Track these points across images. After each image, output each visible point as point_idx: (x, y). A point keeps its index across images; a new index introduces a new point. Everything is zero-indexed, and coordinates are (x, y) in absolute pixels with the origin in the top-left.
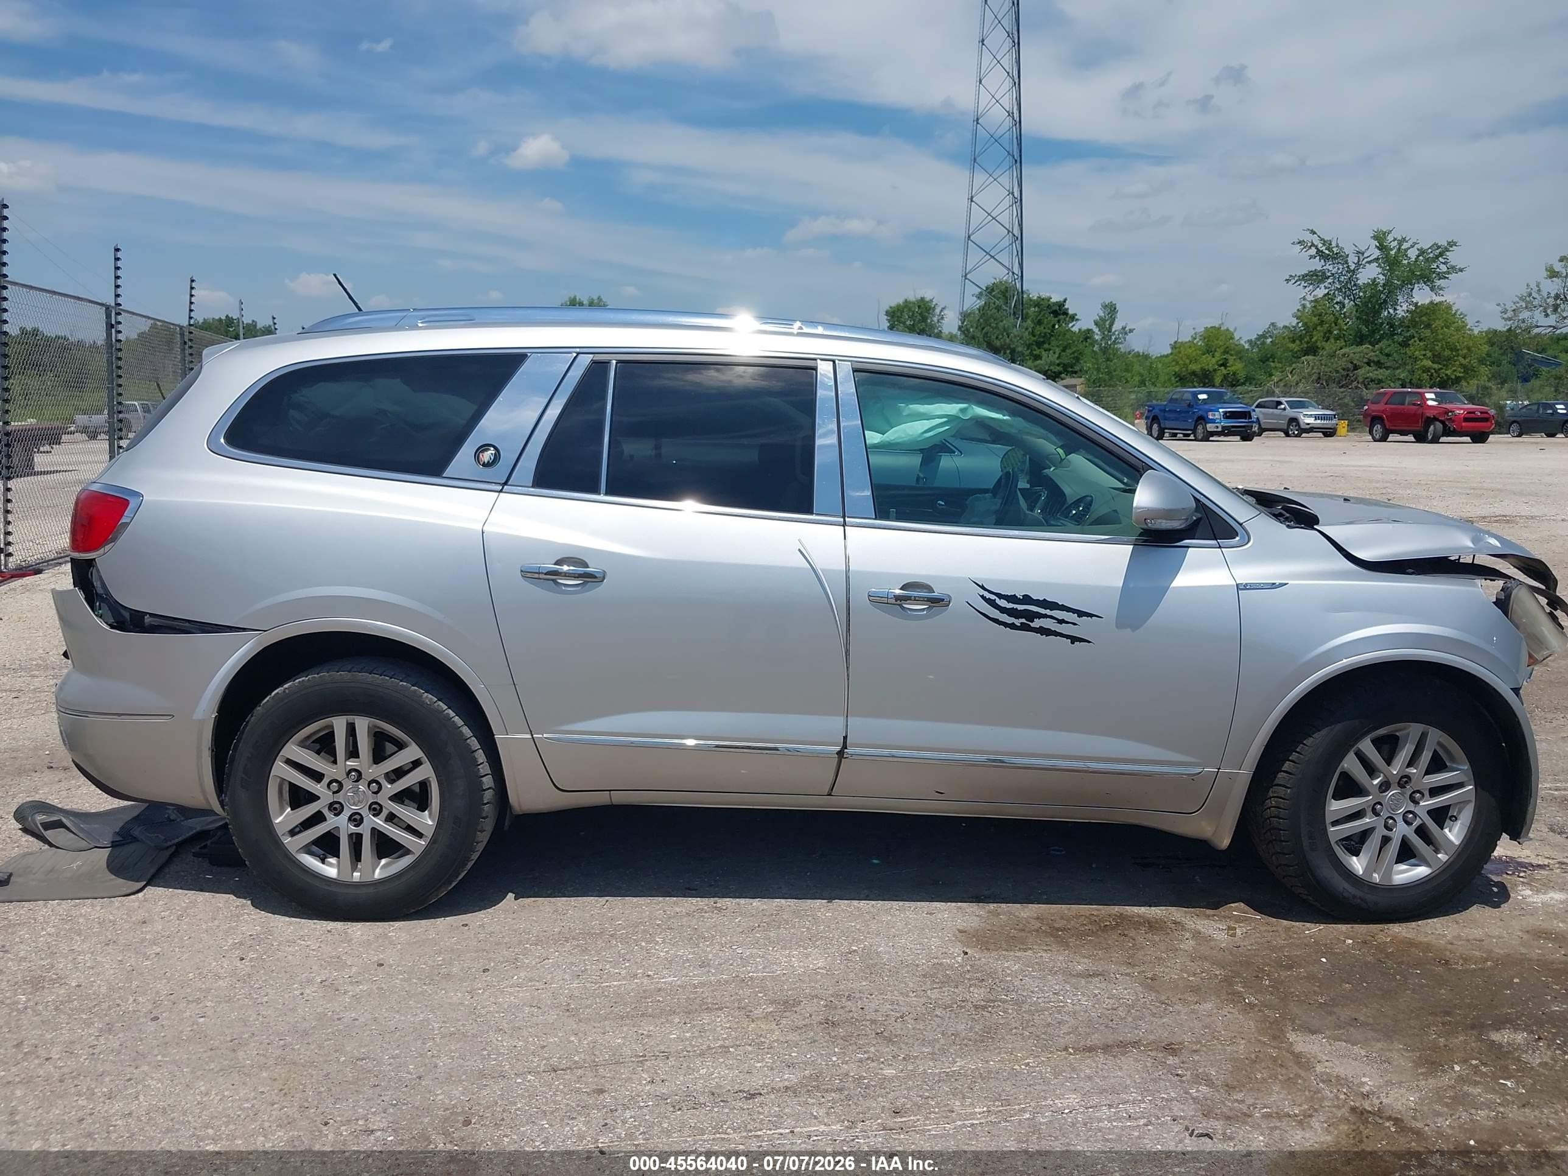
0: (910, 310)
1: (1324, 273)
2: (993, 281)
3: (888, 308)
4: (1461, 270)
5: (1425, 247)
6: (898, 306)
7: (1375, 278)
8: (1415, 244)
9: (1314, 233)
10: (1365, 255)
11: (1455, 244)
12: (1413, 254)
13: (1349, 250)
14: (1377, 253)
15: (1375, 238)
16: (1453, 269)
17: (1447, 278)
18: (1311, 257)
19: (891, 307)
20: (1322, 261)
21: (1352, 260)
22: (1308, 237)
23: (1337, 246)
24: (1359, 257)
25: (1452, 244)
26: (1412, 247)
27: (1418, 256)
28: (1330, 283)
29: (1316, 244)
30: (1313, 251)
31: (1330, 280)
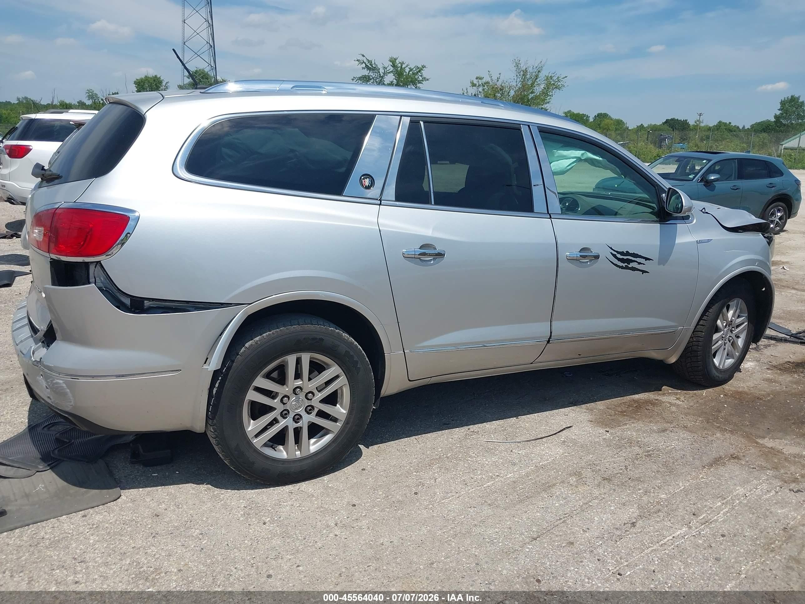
0: (149, 82)
1: (369, 77)
2: (196, 69)
3: (136, 80)
4: (428, 80)
5: (412, 68)
6: (142, 79)
7: (392, 81)
8: (408, 65)
9: (363, 56)
10: (387, 69)
11: (425, 67)
12: (407, 70)
13: (380, 66)
14: (392, 69)
15: (390, 61)
16: (425, 79)
17: (422, 83)
18: (363, 68)
19: (137, 79)
20: (368, 71)
21: (382, 71)
22: (361, 58)
23: (375, 64)
24: (384, 70)
25: (424, 67)
26: (407, 67)
27: (409, 72)
28: (372, 82)
29: (365, 61)
30: (364, 65)
31: (372, 81)
